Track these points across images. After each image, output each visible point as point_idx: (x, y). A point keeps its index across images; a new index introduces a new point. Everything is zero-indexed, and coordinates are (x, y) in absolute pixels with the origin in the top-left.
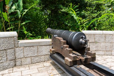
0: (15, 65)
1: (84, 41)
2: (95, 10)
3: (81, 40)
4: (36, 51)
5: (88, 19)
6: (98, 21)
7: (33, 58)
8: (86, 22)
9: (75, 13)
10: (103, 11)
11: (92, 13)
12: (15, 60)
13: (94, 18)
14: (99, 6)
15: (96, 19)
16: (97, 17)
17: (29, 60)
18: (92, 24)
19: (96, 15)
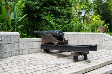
0: (19, 54)
1: (62, 34)
2: (66, 18)
3: (61, 34)
4: (31, 45)
5: (62, 25)
6: (69, 26)
7: (29, 50)
8: (60, 27)
9: (52, 20)
10: (72, 18)
11: (64, 20)
12: (19, 50)
13: (66, 24)
14: (69, 14)
15: (67, 25)
16: (68, 23)
17: (27, 51)
18: (65, 28)
19: (67, 22)
